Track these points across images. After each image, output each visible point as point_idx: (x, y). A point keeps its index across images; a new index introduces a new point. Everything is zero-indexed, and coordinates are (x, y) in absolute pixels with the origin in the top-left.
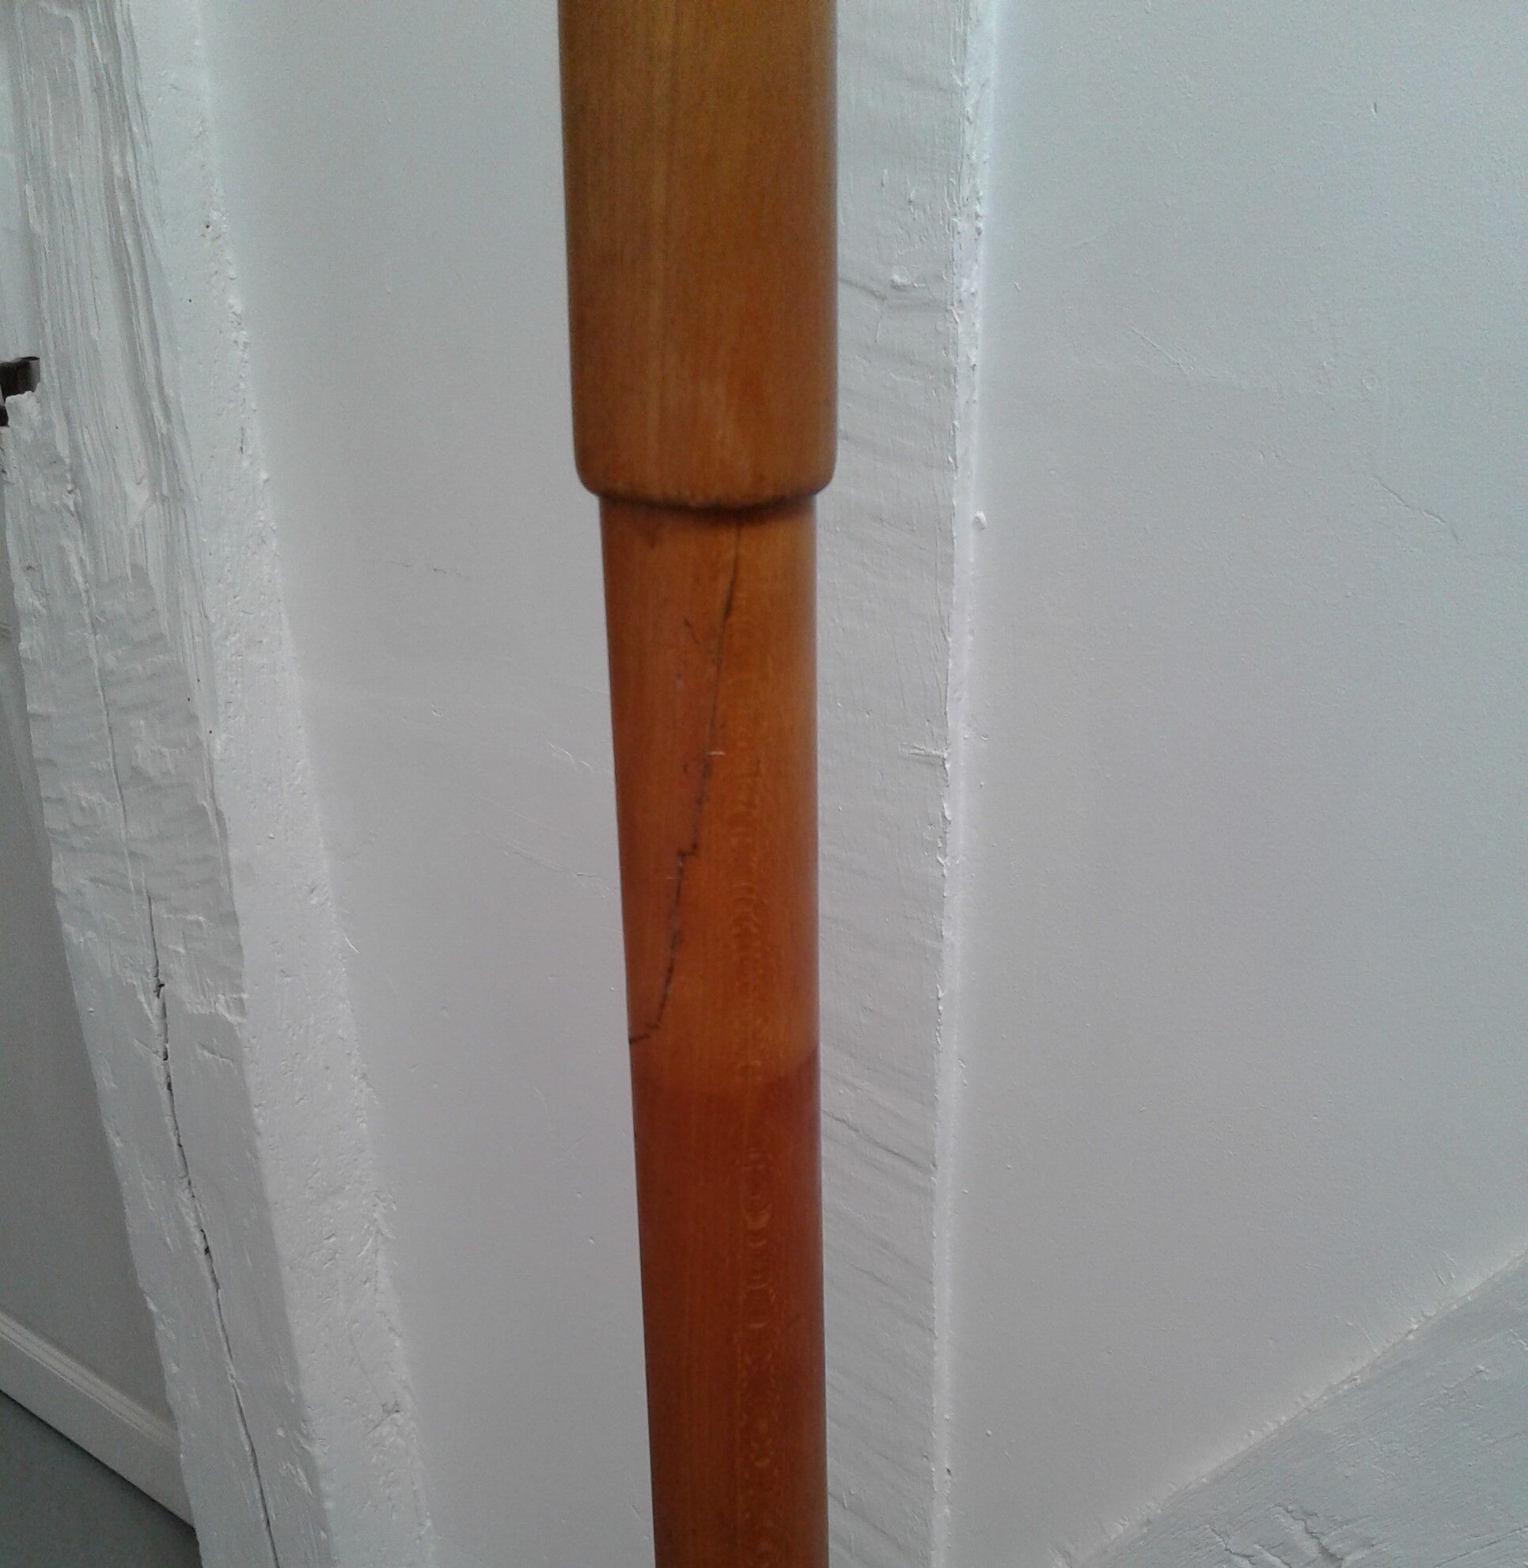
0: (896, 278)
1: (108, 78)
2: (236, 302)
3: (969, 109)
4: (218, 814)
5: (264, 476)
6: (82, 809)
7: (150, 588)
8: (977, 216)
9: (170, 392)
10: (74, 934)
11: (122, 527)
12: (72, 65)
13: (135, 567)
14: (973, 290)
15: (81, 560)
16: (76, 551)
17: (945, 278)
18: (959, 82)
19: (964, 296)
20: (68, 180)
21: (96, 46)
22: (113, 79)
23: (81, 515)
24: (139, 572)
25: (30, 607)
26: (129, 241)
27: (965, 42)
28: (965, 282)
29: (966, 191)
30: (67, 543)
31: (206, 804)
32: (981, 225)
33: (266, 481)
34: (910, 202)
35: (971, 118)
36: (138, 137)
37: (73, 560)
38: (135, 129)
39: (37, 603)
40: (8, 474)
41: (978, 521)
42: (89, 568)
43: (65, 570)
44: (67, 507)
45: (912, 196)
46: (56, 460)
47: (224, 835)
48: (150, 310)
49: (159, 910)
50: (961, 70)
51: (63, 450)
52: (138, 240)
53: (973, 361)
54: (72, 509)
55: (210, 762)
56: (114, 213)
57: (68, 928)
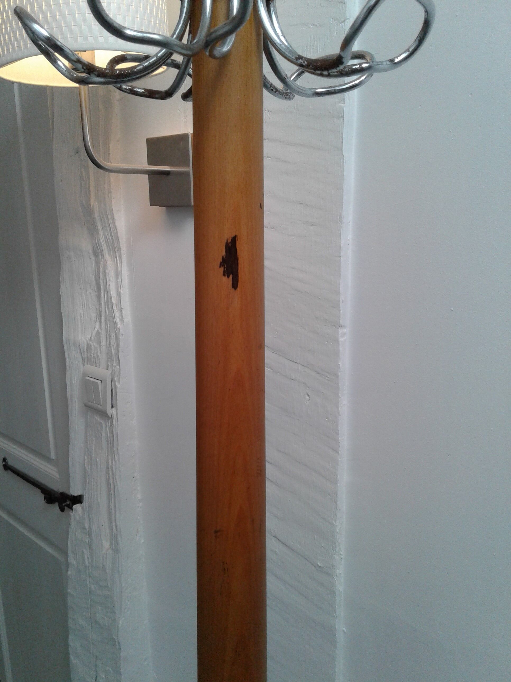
0: (318, 563)
1: (110, 441)
2: (139, 496)
3: (338, 530)
4: (119, 643)
5: (143, 541)
6: (79, 625)
7: (106, 573)
8: (341, 554)
9: (118, 524)
10: (74, 660)
11: (101, 553)
12: (101, 433)
13: (103, 566)
14: (340, 573)
15: (88, 557)
16: (87, 554)
17: (332, 569)
18: (335, 524)
19: (338, 575)
20: (96, 461)
21: (108, 431)
22: (112, 442)
23: (90, 545)
24: (104, 567)
25: (72, 563)
26: (111, 482)
27: (336, 514)
28: (338, 571)
29: (337, 549)
30: (85, 551)
31: (115, 638)
32: (342, 557)
33: (143, 542)
34: (322, 547)
35: (338, 532)
36: (117, 460)
37: (86, 556)
38: (116, 457)
39: (74, 562)
40: (71, 525)
41: (343, 631)
42: (90, 561)
43: (84, 559)
44: (86, 542)
45: (323, 545)
46: (84, 528)
47: (120, 649)
48: (115, 499)
49: (99, 663)
50: (335, 521)
51: (87, 526)
52: (114, 483)
53: (341, 590)
54: (87, 542)
55: (118, 626)
56: (108, 474)
57: (72, 657)
